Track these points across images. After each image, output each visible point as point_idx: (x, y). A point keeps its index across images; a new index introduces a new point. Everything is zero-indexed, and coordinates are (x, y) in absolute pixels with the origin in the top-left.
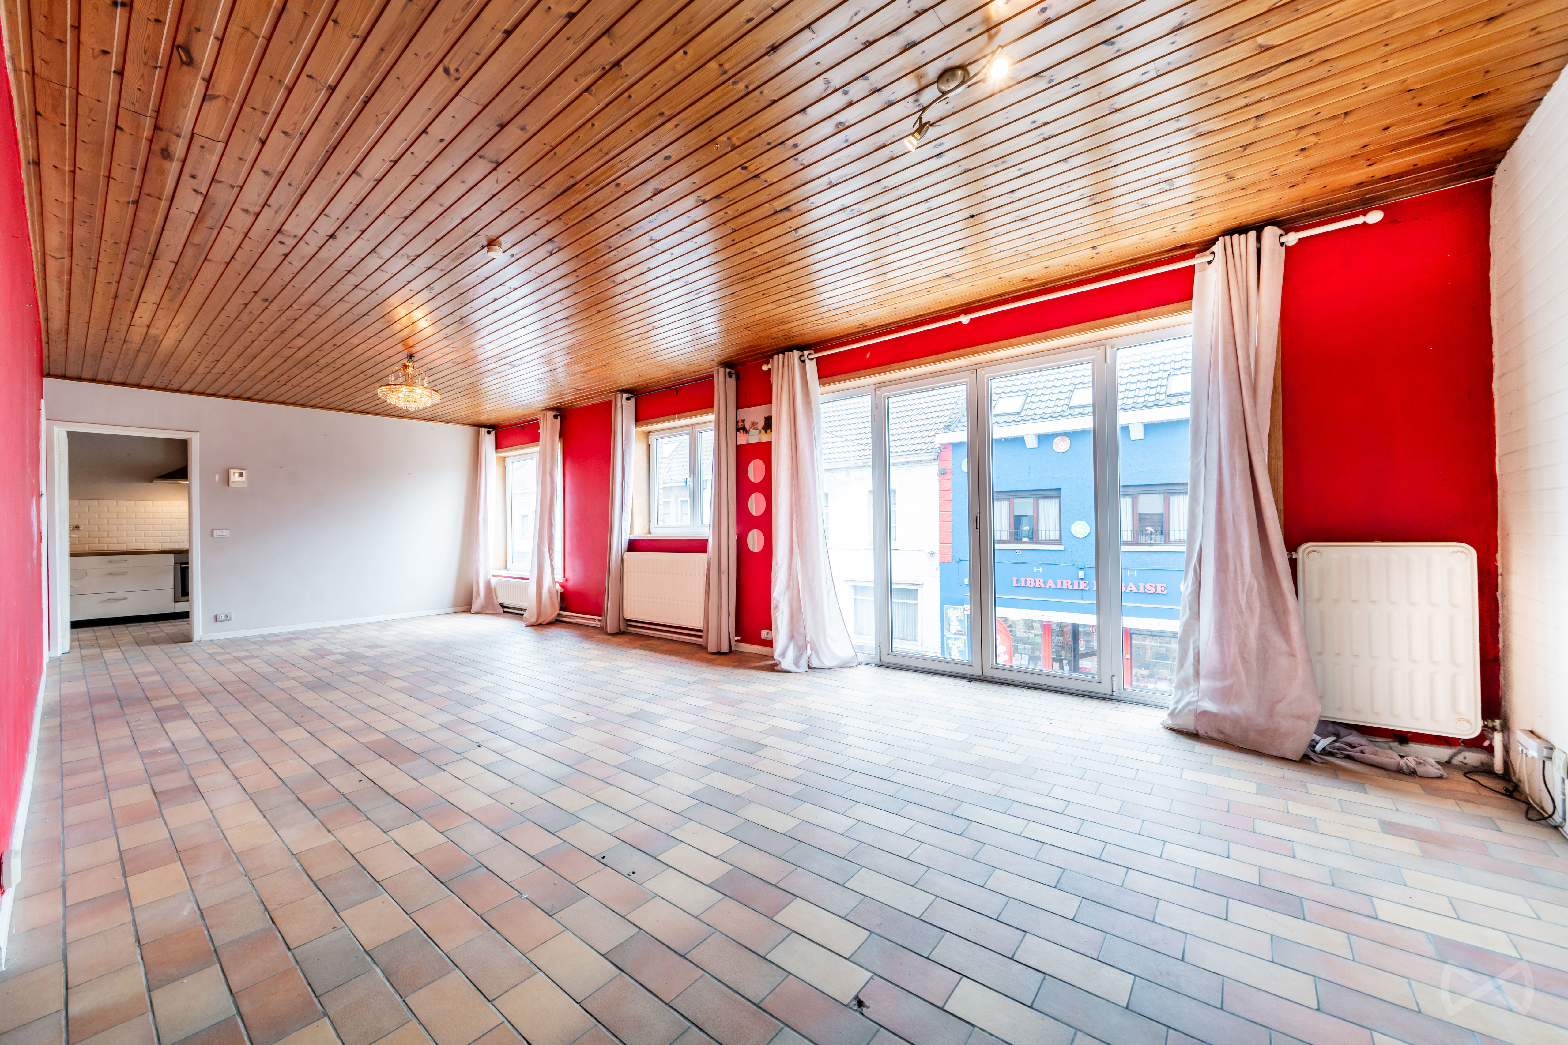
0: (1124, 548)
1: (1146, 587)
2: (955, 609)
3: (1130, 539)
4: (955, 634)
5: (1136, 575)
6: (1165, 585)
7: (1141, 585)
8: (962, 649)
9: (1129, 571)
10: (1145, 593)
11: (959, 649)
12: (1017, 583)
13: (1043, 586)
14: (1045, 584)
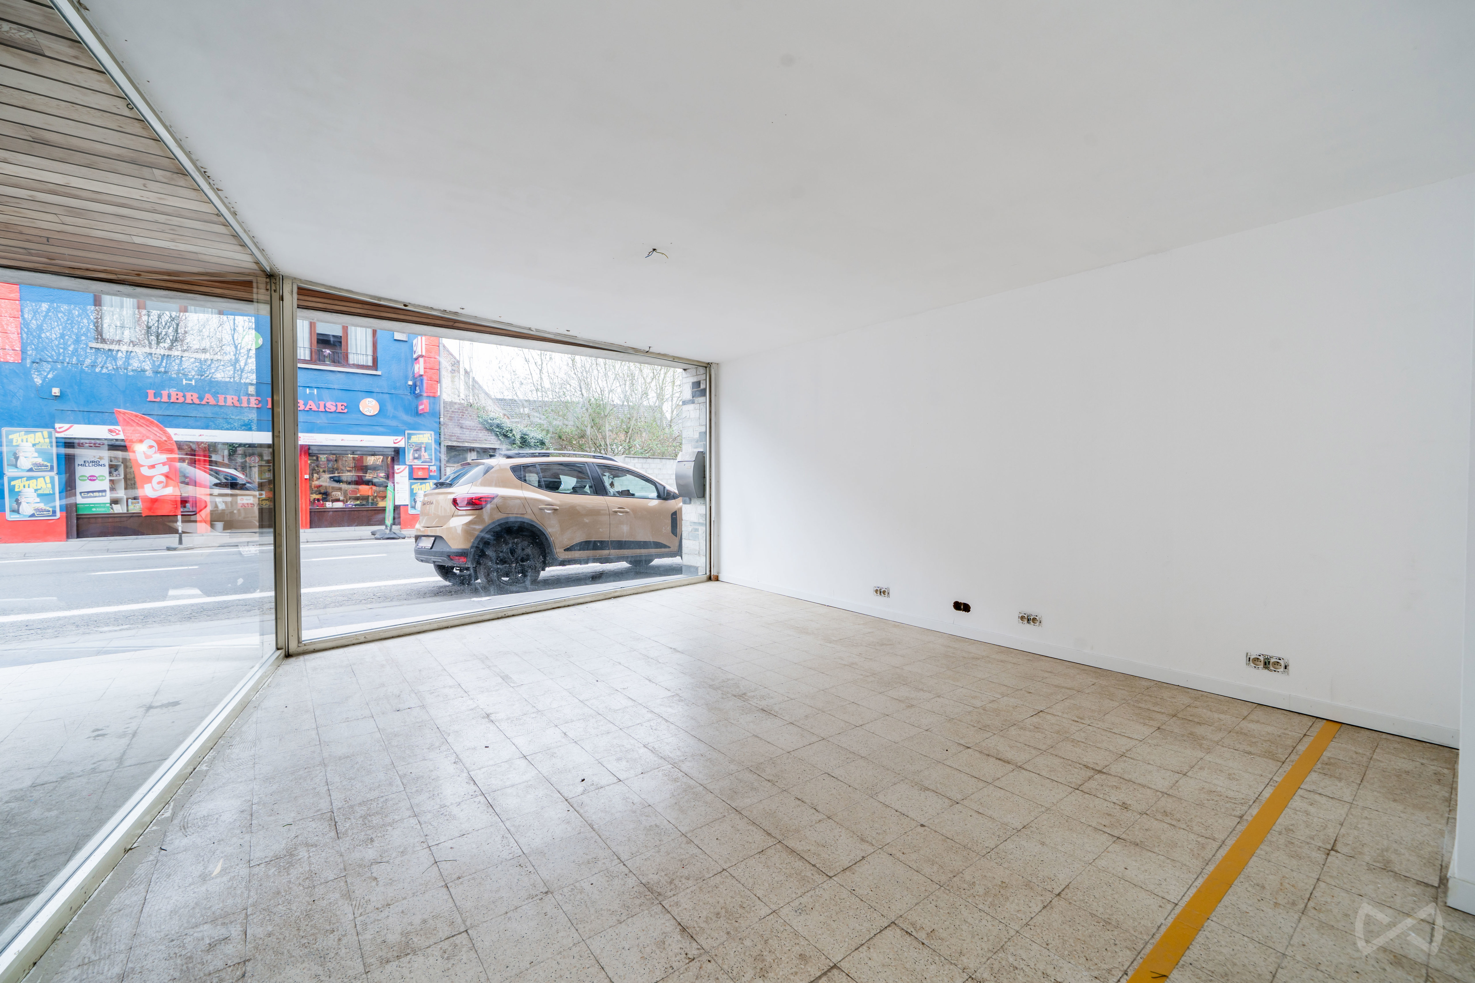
0: (299, 365)
1: (327, 405)
2: (27, 433)
3: (308, 358)
4: (31, 470)
5: (316, 393)
6: (345, 404)
7: (322, 404)
8: (47, 492)
9: (308, 389)
10: (326, 411)
11: (40, 492)
12: (155, 397)
13: (197, 401)
14: (201, 398)
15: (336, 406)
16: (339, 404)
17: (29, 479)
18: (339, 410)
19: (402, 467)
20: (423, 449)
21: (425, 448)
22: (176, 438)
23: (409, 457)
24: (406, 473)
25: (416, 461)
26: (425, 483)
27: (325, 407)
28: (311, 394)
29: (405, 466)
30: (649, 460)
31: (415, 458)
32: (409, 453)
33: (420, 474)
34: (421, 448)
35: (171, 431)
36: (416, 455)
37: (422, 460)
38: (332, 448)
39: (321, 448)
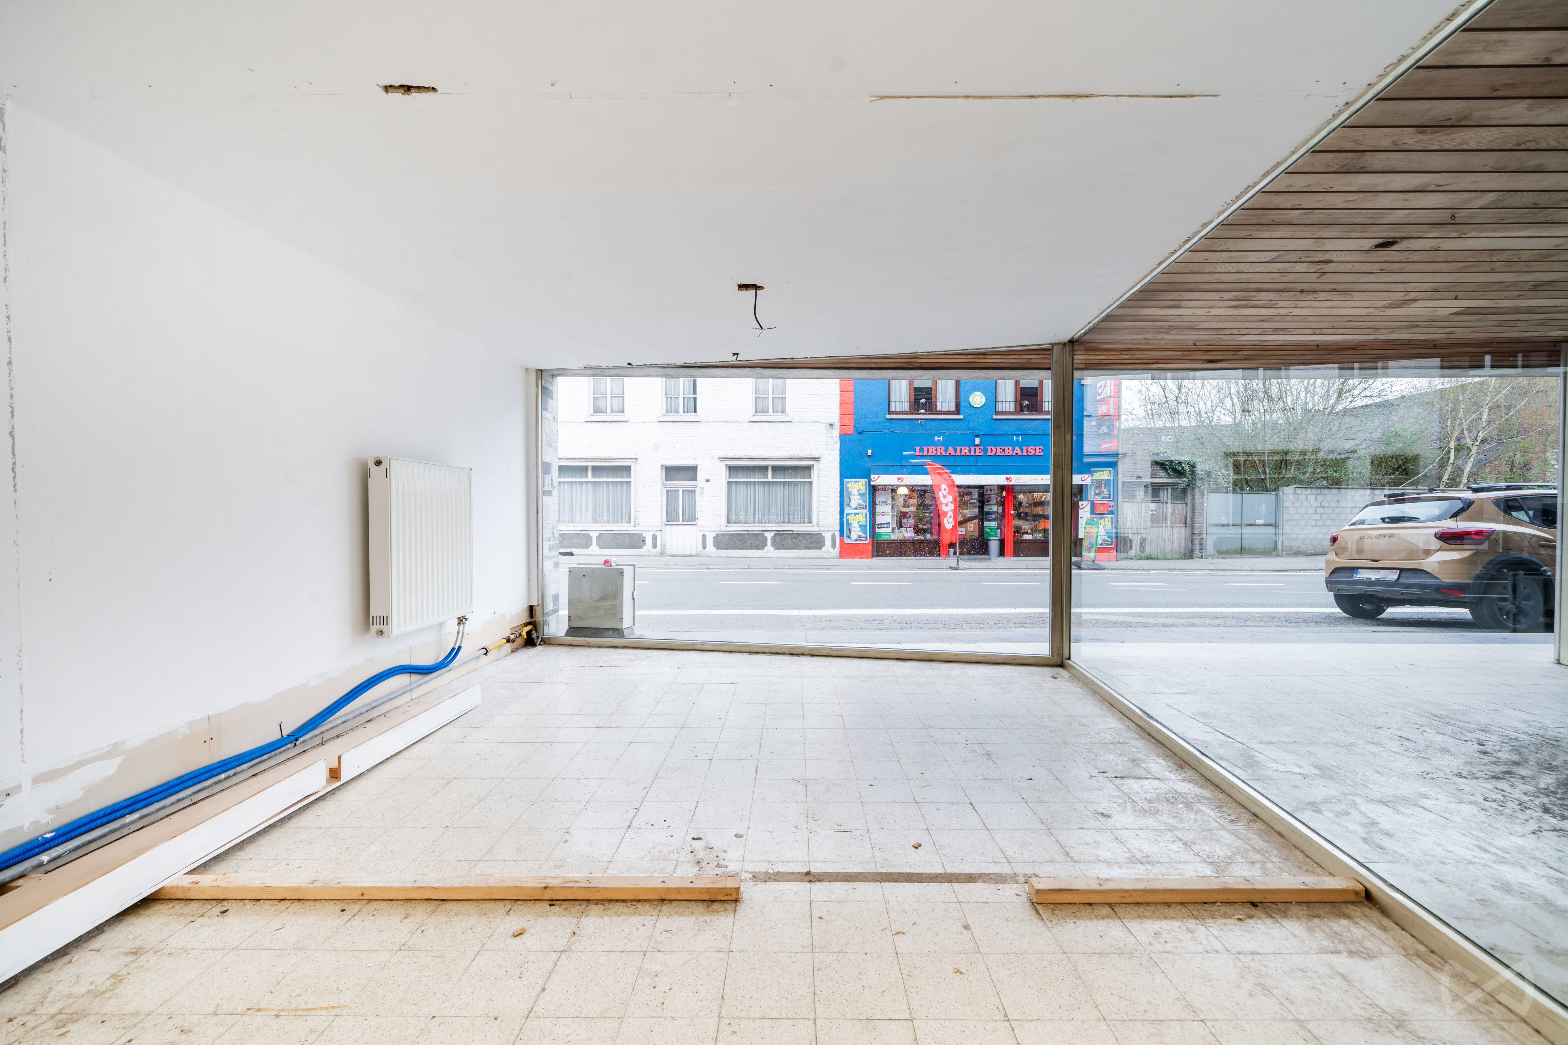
1: (1028, 449)
2: (855, 482)
3: (1012, 410)
4: (856, 508)
5: (1020, 440)
6: (1042, 447)
7: (1025, 448)
9: (1015, 437)
10: (1027, 455)
11: (860, 524)
12: (920, 452)
13: (943, 453)
14: (946, 451)
15: (1035, 450)
16: (1038, 448)
17: (855, 514)
18: (1037, 453)
19: (1085, 503)
20: (1103, 485)
21: (1105, 484)
22: (957, 483)
23: (1091, 493)
24: (1088, 508)
25: (1096, 497)
26: (1104, 518)
27: (1027, 451)
28: (1018, 440)
29: (1087, 502)
30: (1326, 491)
31: (1097, 494)
32: (1091, 490)
33: (1100, 509)
34: (1101, 484)
35: (954, 477)
36: (1097, 492)
37: (1102, 496)
38: (1029, 487)
39: (1022, 487)
